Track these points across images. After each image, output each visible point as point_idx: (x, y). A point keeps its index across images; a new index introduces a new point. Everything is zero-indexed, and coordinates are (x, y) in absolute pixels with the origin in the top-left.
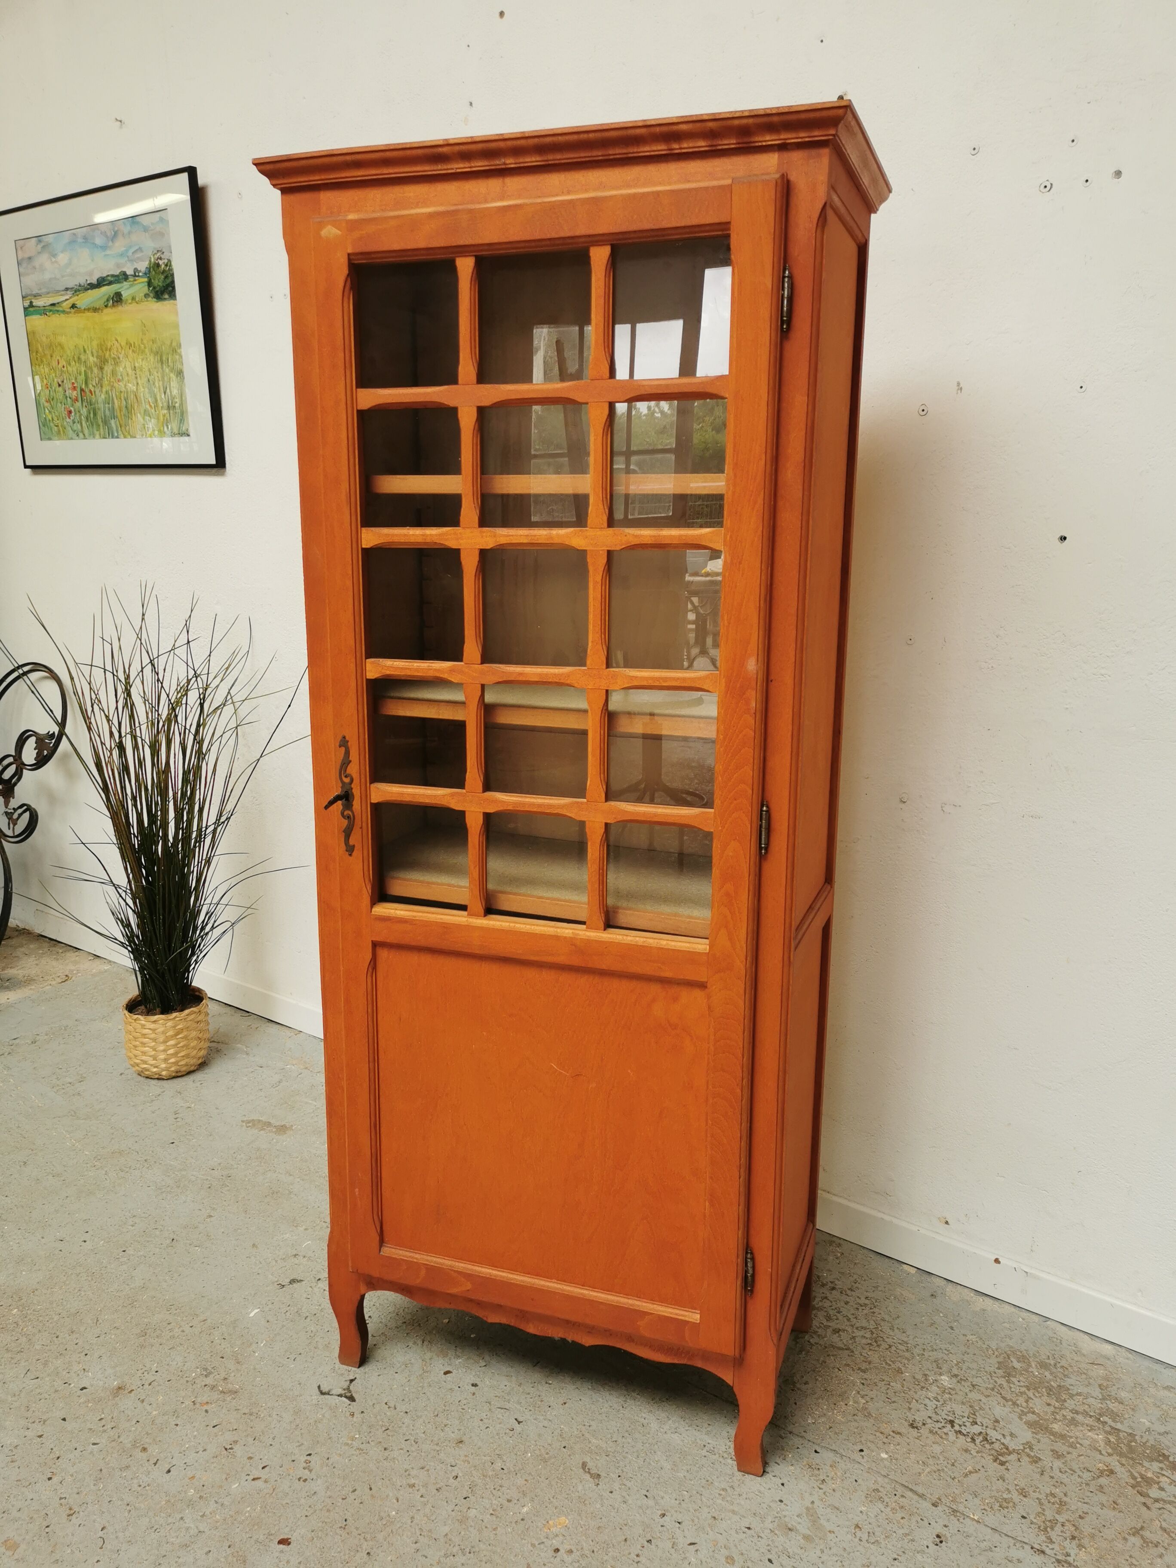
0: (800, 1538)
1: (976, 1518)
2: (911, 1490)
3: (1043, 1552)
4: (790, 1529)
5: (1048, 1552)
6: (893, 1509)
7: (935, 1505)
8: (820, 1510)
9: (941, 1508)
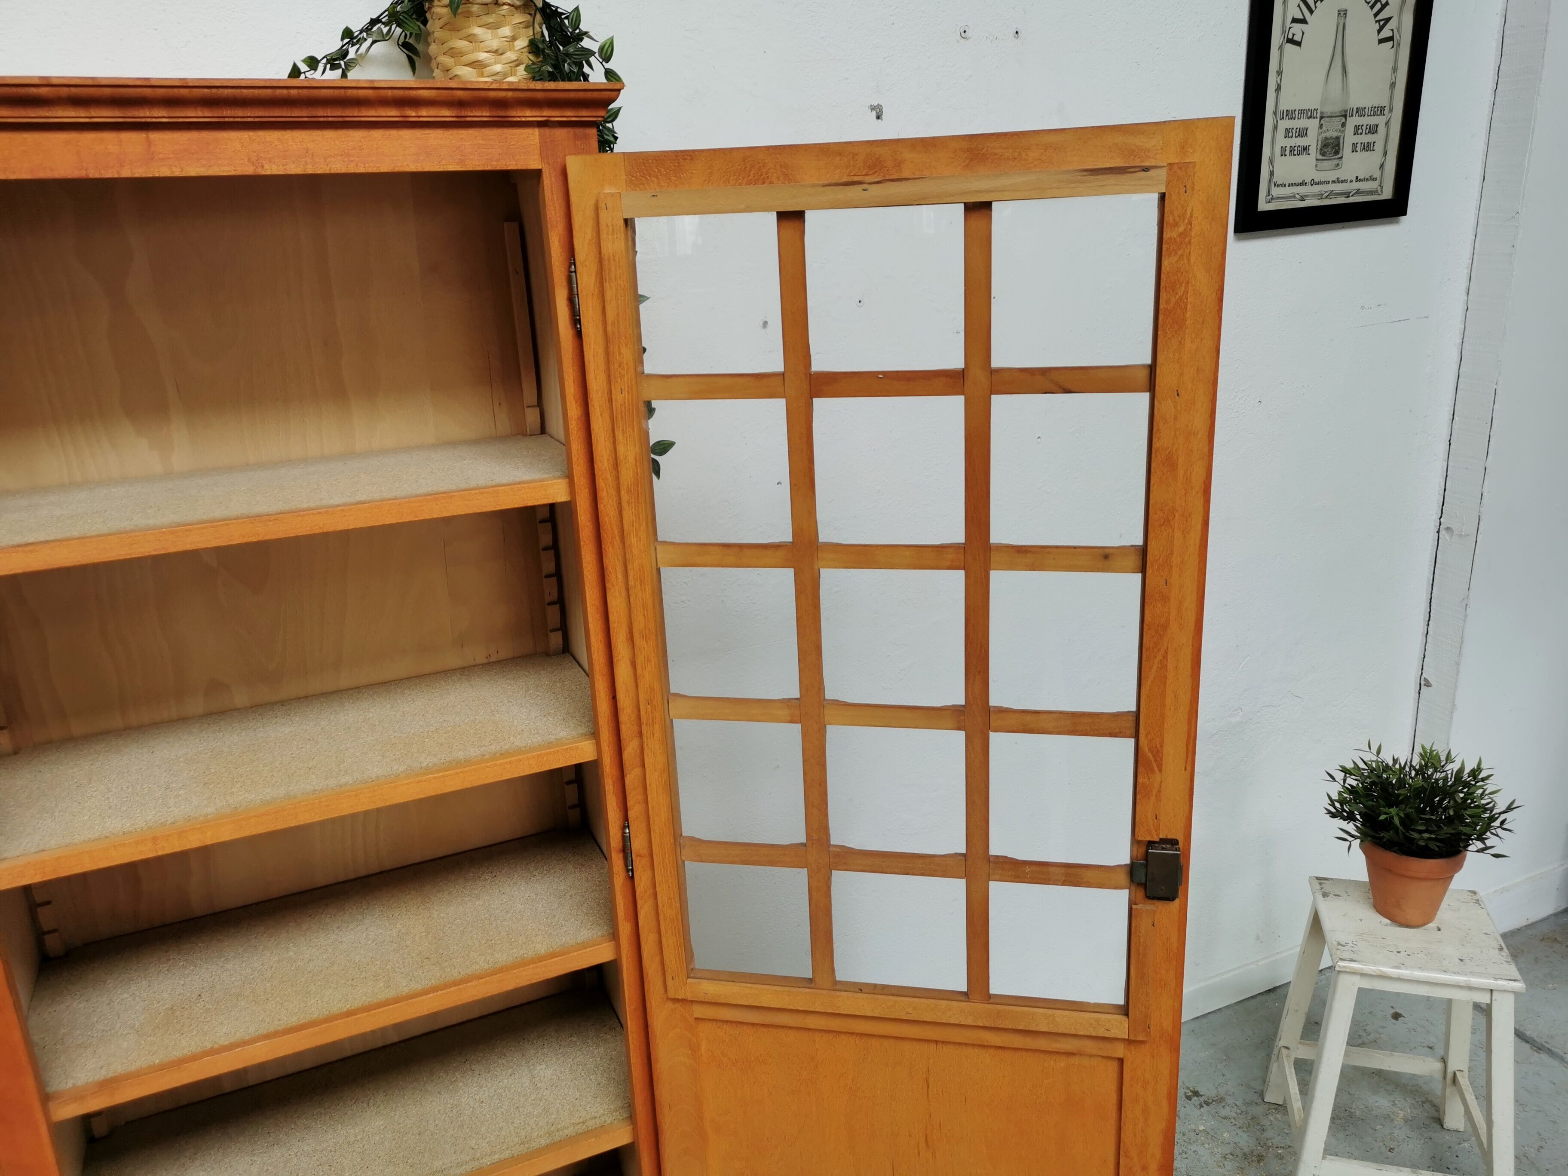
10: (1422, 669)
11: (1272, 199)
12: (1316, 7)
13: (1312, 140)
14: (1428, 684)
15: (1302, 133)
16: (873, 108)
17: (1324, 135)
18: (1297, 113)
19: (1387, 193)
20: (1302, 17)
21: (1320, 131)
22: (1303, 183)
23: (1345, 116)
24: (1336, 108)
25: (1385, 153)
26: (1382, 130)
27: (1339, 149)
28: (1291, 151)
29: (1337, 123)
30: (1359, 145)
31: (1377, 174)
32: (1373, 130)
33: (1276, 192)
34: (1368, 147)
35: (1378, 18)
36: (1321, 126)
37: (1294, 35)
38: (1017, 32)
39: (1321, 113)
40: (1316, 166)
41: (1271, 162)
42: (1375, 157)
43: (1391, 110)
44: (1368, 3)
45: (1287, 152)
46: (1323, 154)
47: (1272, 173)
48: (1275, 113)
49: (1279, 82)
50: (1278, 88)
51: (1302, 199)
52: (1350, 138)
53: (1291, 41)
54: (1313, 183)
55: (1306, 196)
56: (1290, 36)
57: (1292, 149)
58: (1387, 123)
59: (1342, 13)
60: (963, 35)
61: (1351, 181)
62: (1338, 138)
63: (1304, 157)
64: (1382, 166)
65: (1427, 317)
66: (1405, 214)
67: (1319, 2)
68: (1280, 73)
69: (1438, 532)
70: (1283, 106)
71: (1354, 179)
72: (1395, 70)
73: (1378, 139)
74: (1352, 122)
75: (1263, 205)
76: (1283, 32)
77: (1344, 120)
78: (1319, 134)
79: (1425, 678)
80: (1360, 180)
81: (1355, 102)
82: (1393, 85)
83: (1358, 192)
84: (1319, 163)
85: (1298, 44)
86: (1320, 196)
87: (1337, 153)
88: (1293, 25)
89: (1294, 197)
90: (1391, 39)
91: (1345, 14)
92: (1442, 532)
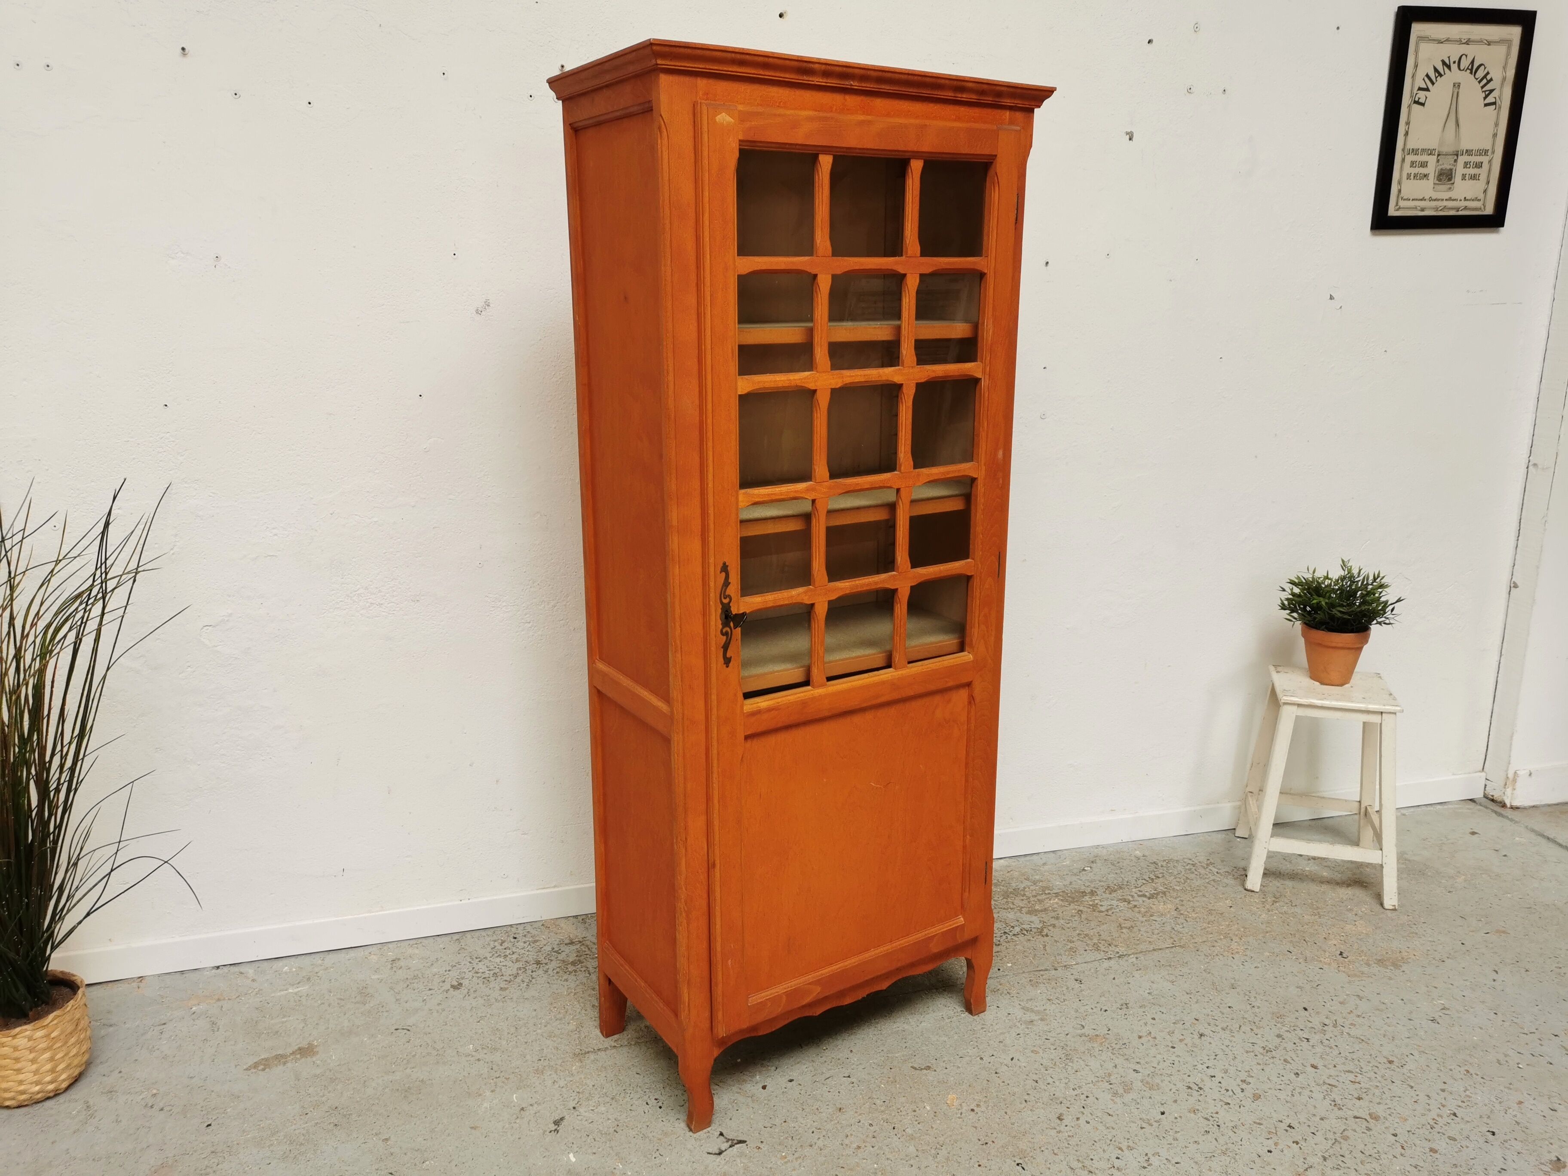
0: (1040, 1022)
1: (1075, 963)
2: (1040, 971)
3: (1110, 958)
4: (1032, 1021)
5: (1111, 956)
6: (1048, 983)
7: (1056, 970)
8: (1027, 1005)
9: (1059, 969)
10: (1512, 575)
11: (1400, 208)
12: (1436, 81)
13: (1431, 170)
14: (1516, 586)
15: (1424, 165)
16: (1127, 133)
17: (1440, 167)
18: (1420, 151)
19: (1489, 210)
20: (1425, 87)
21: (1437, 164)
22: (1423, 199)
23: (1457, 155)
24: (1451, 149)
25: (1488, 183)
26: (1486, 166)
27: (1452, 177)
28: (1414, 177)
29: (1451, 159)
30: (1467, 176)
31: (1481, 196)
32: (1479, 165)
33: (1402, 204)
34: (1474, 177)
35: (1484, 90)
36: (1438, 161)
37: (1419, 99)
38: (1224, 90)
39: (1438, 152)
40: (1434, 188)
41: (1399, 183)
42: (1480, 185)
43: (1493, 152)
44: (1477, 79)
45: (1412, 177)
46: (1440, 180)
47: (1400, 191)
48: (1403, 150)
49: (1407, 129)
50: (1407, 134)
51: (1423, 210)
52: (1460, 170)
53: (1417, 102)
54: (1431, 199)
55: (1425, 208)
56: (1417, 99)
57: (1415, 176)
58: (1490, 161)
59: (1457, 85)
60: (1189, 91)
61: (1461, 200)
62: (1451, 170)
63: (1424, 181)
64: (1485, 191)
65: (1520, 303)
66: (1502, 225)
67: (1439, 77)
68: (1408, 123)
69: (1527, 468)
70: (1411, 145)
71: (1463, 199)
72: (1497, 125)
73: (1483, 172)
74: (1462, 159)
75: (1392, 212)
76: (1411, 96)
77: (1456, 158)
78: (1436, 167)
79: (1514, 583)
80: (1467, 200)
81: (1465, 145)
82: (1495, 135)
83: (1466, 208)
84: (1436, 186)
85: (1423, 104)
86: (1436, 209)
87: (1450, 179)
88: (1419, 92)
89: (1416, 208)
90: (1494, 103)
91: (1459, 86)
92: (1531, 468)
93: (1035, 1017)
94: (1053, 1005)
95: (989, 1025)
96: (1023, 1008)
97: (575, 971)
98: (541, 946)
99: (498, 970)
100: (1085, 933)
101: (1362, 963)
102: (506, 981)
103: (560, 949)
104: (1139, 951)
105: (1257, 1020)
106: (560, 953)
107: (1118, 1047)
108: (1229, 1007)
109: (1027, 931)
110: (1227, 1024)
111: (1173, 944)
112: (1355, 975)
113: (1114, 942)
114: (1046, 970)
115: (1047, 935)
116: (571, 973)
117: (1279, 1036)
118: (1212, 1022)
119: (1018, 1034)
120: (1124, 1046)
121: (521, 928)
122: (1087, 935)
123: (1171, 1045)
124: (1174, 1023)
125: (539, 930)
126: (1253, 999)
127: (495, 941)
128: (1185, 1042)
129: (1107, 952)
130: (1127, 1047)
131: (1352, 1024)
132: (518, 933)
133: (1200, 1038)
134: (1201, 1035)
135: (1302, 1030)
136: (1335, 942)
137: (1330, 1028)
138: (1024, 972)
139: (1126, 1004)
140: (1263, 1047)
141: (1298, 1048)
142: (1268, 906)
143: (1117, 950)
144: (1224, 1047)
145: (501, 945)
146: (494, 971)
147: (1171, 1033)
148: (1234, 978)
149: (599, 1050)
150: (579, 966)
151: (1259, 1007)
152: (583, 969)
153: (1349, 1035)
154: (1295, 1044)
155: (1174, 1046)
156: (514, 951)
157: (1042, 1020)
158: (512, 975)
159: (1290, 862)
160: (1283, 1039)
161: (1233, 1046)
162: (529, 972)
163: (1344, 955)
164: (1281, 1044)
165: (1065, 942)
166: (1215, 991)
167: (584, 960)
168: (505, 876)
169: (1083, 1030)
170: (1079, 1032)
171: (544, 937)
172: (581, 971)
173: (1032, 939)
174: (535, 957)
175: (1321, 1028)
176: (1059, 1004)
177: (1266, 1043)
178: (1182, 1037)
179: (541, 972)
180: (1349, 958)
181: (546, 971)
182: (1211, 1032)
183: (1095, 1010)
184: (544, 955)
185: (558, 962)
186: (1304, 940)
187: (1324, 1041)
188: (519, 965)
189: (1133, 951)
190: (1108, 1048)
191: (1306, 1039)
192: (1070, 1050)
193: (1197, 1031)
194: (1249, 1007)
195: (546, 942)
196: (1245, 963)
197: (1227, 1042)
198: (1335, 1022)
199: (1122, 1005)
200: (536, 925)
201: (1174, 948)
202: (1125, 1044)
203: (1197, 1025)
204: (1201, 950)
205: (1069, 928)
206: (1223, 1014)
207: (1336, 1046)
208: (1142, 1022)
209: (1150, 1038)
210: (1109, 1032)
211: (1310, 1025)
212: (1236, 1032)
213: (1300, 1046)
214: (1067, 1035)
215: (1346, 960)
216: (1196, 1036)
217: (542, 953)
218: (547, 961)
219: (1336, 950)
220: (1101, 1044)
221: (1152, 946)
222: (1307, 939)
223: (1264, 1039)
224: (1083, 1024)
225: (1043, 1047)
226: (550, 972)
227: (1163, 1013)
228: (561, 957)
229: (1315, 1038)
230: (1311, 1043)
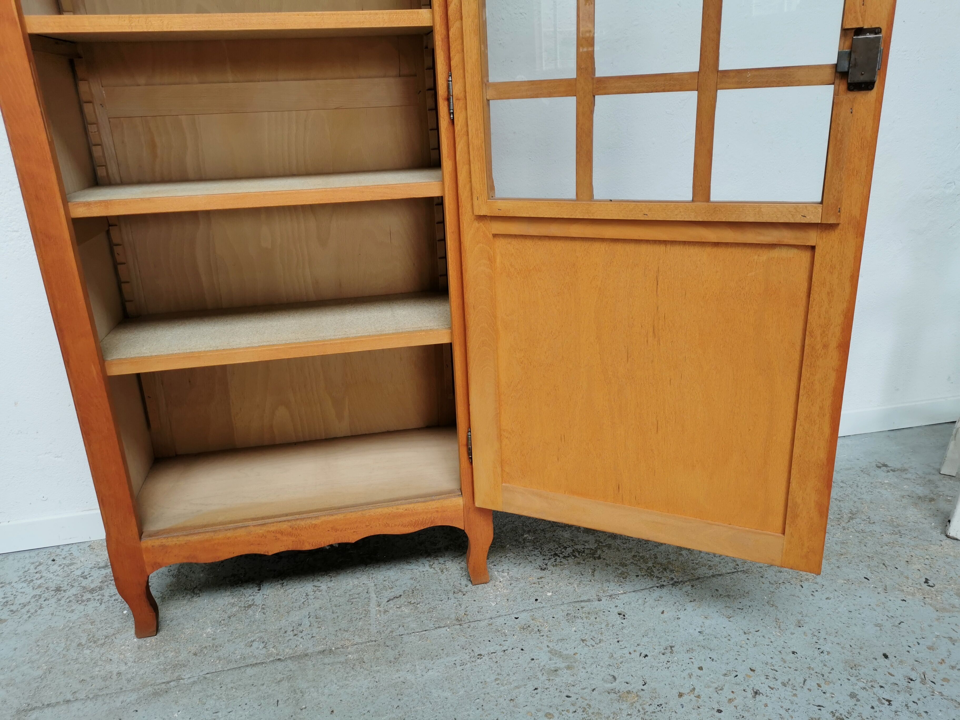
0: (565, 671)
1: (622, 592)
2: (582, 601)
4: (556, 671)
5: (664, 584)
6: (586, 617)
7: (600, 600)
8: (557, 648)
9: (604, 600)
93: (561, 664)
94: (586, 649)
95: (505, 675)
96: (550, 652)
97: (88, 600)
98: (73, 570)
99: (12, 598)
100: (641, 555)
101: (952, 593)
102: (12, 611)
103: (90, 574)
104: (696, 577)
105: (826, 670)
106: (87, 578)
107: (651, 709)
108: (793, 653)
109: (579, 552)
110: (790, 677)
111: (735, 569)
112: (944, 610)
113: (670, 566)
114: (589, 601)
115: (599, 558)
116: (83, 601)
117: (853, 695)
118: (771, 674)
119: (536, 689)
120: (659, 709)
121: (67, 548)
122: (642, 557)
123: (716, 707)
124: (725, 675)
125: (83, 551)
126: (821, 641)
127: (33, 563)
128: (735, 703)
129: (661, 578)
130: (662, 710)
131: (945, 680)
132: (60, 555)
133: (754, 697)
134: (756, 693)
135: (881, 687)
136: (919, 567)
137: (916, 685)
138: (563, 604)
139: (671, 647)
140: (832, 712)
141: (876, 714)
142: (843, 524)
143: (673, 576)
144: (783, 712)
145: (36, 568)
146: (8, 599)
147: (719, 690)
148: (801, 613)
149: (48, 705)
150: (97, 594)
151: (828, 653)
152: (97, 598)
153: (942, 695)
154: (873, 708)
155: (721, 709)
156: (44, 574)
157: (568, 668)
158: (23, 604)
159: (869, 475)
160: (858, 700)
161: (794, 711)
162: (41, 601)
163: (930, 583)
164: (856, 707)
165: (617, 566)
166: (778, 630)
167: (106, 587)
168: (43, 499)
169: (614, 684)
170: (609, 686)
171: (82, 559)
172: (95, 599)
173: (582, 562)
174: (59, 582)
175: (906, 684)
176: (593, 646)
177: (837, 707)
178: (732, 696)
179: (54, 600)
180: (936, 587)
181: (60, 600)
182: (769, 689)
183: (632, 656)
184: (69, 581)
185: (79, 588)
186: (884, 564)
187: (911, 704)
188: (38, 592)
189: (689, 577)
190: (639, 711)
191: (887, 700)
192: (593, 713)
193: (751, 687)
194: (817, 652)
195: (82, 564)
196: (815, 594)
197: (787, 705)
198: (923, 677)
199: (666, 649)
200: (82, 546)
201: (736, 574)
202: (661, 705)
203: (751, 679)
204: (766, 576)
205: (624, 549)
206: (785, 662)
207: (926, 712)
208: (685, 674)
209: (692, 696)
210: (644, 687)
211: (892, 680)
212: (799, 689)
213: (880, 711)
214: (593, 690)
215: (932, 589)
216: (750, 694)
217: (69, 578)
218: (68, 587)
219: (921, 577)
220: (632, 704)
221: (711, 571)
222: (887, 563)
223: (834, 700)
224: (616, 674)
225: (560, 708)
226: (62, 602)
227: (713, 660)
228: (85, 583)
229: (899, 700)
230: (893, 708)
